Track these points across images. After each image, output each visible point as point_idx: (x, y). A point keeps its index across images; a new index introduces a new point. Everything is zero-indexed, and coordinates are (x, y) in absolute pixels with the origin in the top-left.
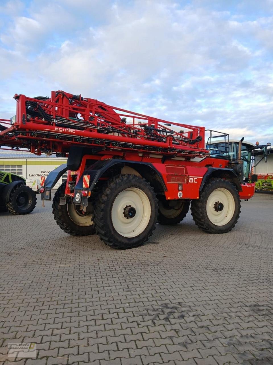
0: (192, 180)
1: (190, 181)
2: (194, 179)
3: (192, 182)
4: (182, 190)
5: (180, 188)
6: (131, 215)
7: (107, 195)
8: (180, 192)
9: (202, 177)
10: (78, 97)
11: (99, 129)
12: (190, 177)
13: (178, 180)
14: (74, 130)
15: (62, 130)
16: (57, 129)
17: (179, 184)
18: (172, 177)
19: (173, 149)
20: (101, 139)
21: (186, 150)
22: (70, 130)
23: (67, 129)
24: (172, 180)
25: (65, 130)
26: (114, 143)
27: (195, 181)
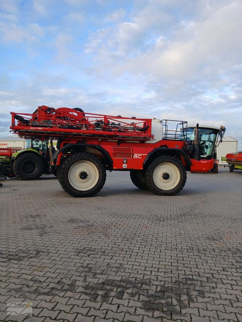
0: (137, 156)
1: (135, 157)
2: (139, 156)
3: (137, 158)
4: (126, 163)
5: (125, 161)
6: (83, 177)
7: (65, 164)
8: (125, 164)
9: (147, 155)
10: (51, 109)
11: (58, 126)
12: (135, 154)
13: (123, 156)
14: (42, 128)
15: (35, 128)
16: (32, 128)
17: (125, 159)
18: (118, 155)
19: (118, 135)
20: (60, 132)
21: (130, 136)
22: (40, 128)
23: (38, 128)
24: (118, 156)
25: (36, 129)
26: (70, 134)
27: (139, 157)
